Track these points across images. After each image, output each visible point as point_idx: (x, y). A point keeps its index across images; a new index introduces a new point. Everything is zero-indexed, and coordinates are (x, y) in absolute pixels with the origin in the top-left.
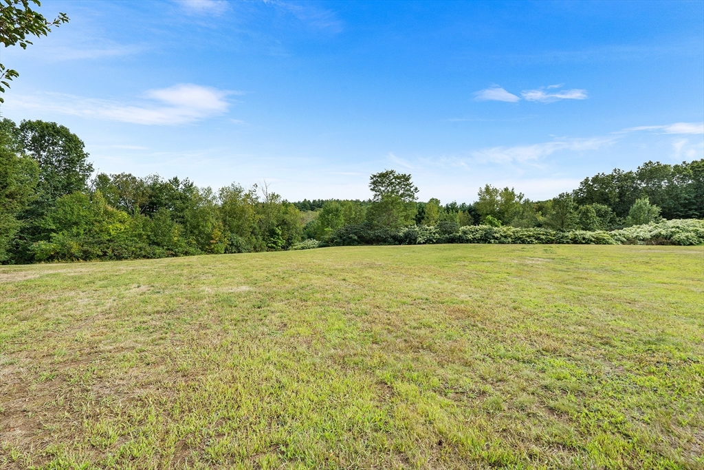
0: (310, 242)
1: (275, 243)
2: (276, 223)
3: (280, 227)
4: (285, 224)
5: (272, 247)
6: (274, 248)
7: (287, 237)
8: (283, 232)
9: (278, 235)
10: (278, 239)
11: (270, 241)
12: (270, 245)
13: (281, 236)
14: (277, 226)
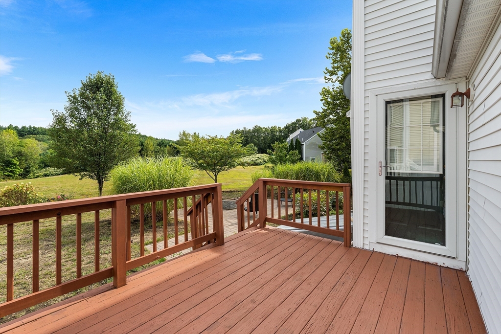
0: (51, 170)
1: (11, 172)
2: (12, 155)
3: (16, 158)
4: (21, 155)
5: (8, 176)
6: (11, 176)
7: (24, 166)
8: (20, 163)
9: (15, 165)
10: (16, 168)
11: (6, 170)
12: (6, 174)
13: (19, 165)
14: (13, 158)
